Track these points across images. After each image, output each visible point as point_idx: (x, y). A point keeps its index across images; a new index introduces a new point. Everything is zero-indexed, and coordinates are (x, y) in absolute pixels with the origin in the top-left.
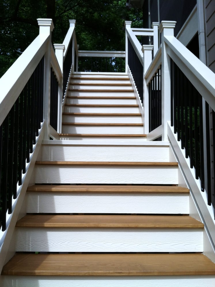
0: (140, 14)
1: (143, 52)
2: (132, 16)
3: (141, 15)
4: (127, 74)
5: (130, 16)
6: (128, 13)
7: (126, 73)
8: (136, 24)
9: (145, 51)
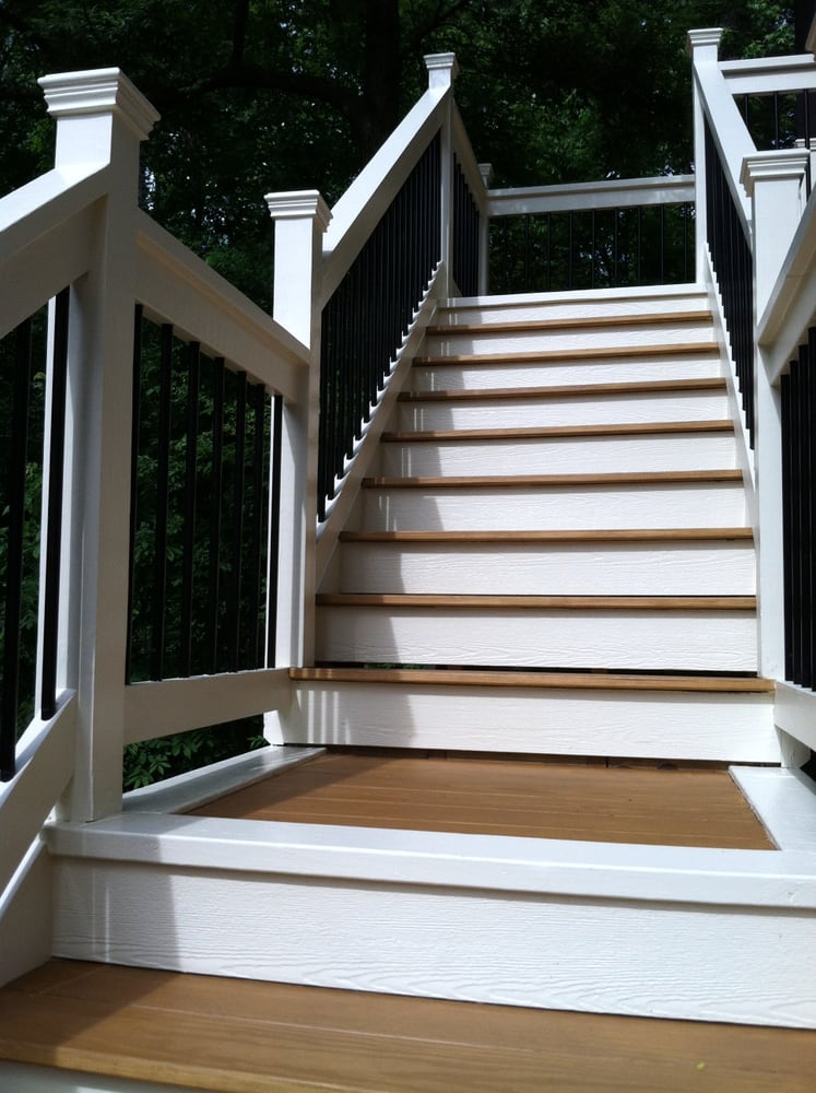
1: (751, 193)
4: (703, 291)
5: (753, 11)
7: (700, 285)
8: (782, 40)
9: (758, 185)
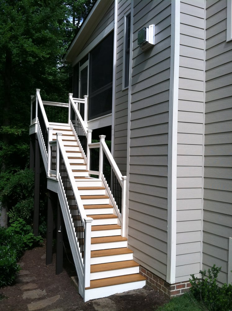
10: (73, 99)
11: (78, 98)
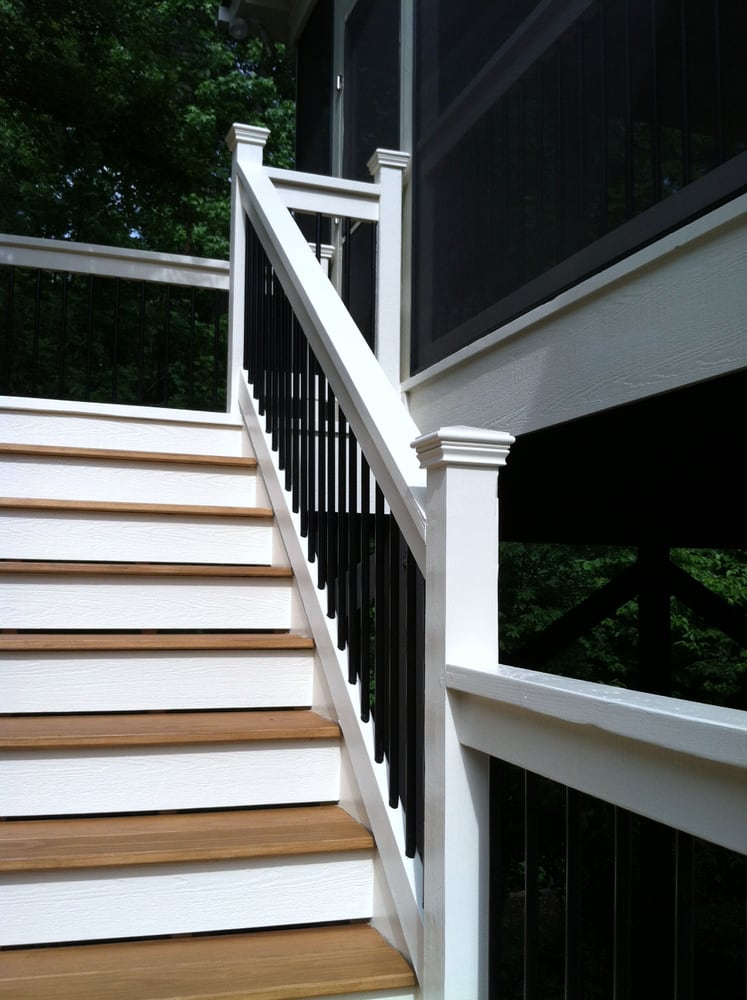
0: (251, 49)
2: (220, 49)
3: (255, 55)
4: (240, 422)
6: (202, 34)
7: (233, 416)
10: (277, 183)
11: (326, 171)
